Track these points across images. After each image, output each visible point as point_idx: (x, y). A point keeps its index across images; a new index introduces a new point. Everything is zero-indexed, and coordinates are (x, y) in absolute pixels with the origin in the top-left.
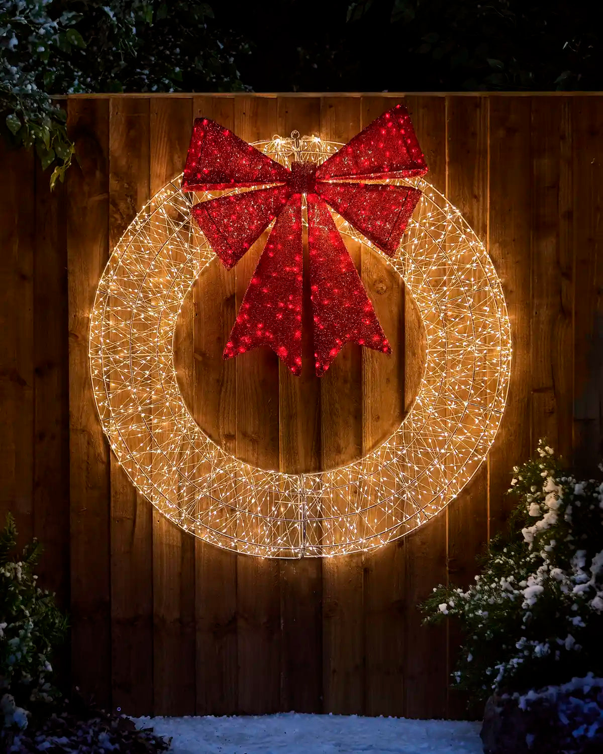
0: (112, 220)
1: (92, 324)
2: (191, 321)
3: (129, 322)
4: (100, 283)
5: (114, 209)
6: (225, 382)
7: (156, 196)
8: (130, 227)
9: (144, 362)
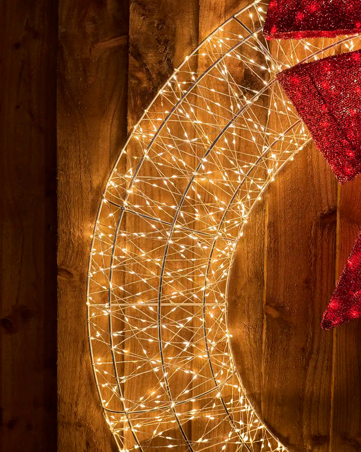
0: (133, 81)
1: (93, 252)
2: (262, 250)
3: (159, 260)
4: (108, 184)
5: (137, 64)
6: (315, 351)
7: (208, 40)
8: (161, 92)
9: (182, 326)
